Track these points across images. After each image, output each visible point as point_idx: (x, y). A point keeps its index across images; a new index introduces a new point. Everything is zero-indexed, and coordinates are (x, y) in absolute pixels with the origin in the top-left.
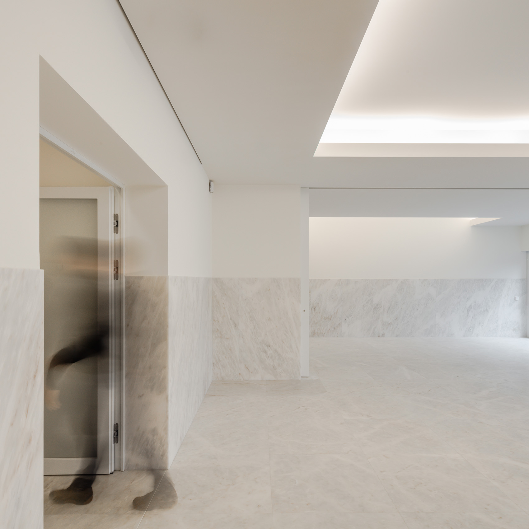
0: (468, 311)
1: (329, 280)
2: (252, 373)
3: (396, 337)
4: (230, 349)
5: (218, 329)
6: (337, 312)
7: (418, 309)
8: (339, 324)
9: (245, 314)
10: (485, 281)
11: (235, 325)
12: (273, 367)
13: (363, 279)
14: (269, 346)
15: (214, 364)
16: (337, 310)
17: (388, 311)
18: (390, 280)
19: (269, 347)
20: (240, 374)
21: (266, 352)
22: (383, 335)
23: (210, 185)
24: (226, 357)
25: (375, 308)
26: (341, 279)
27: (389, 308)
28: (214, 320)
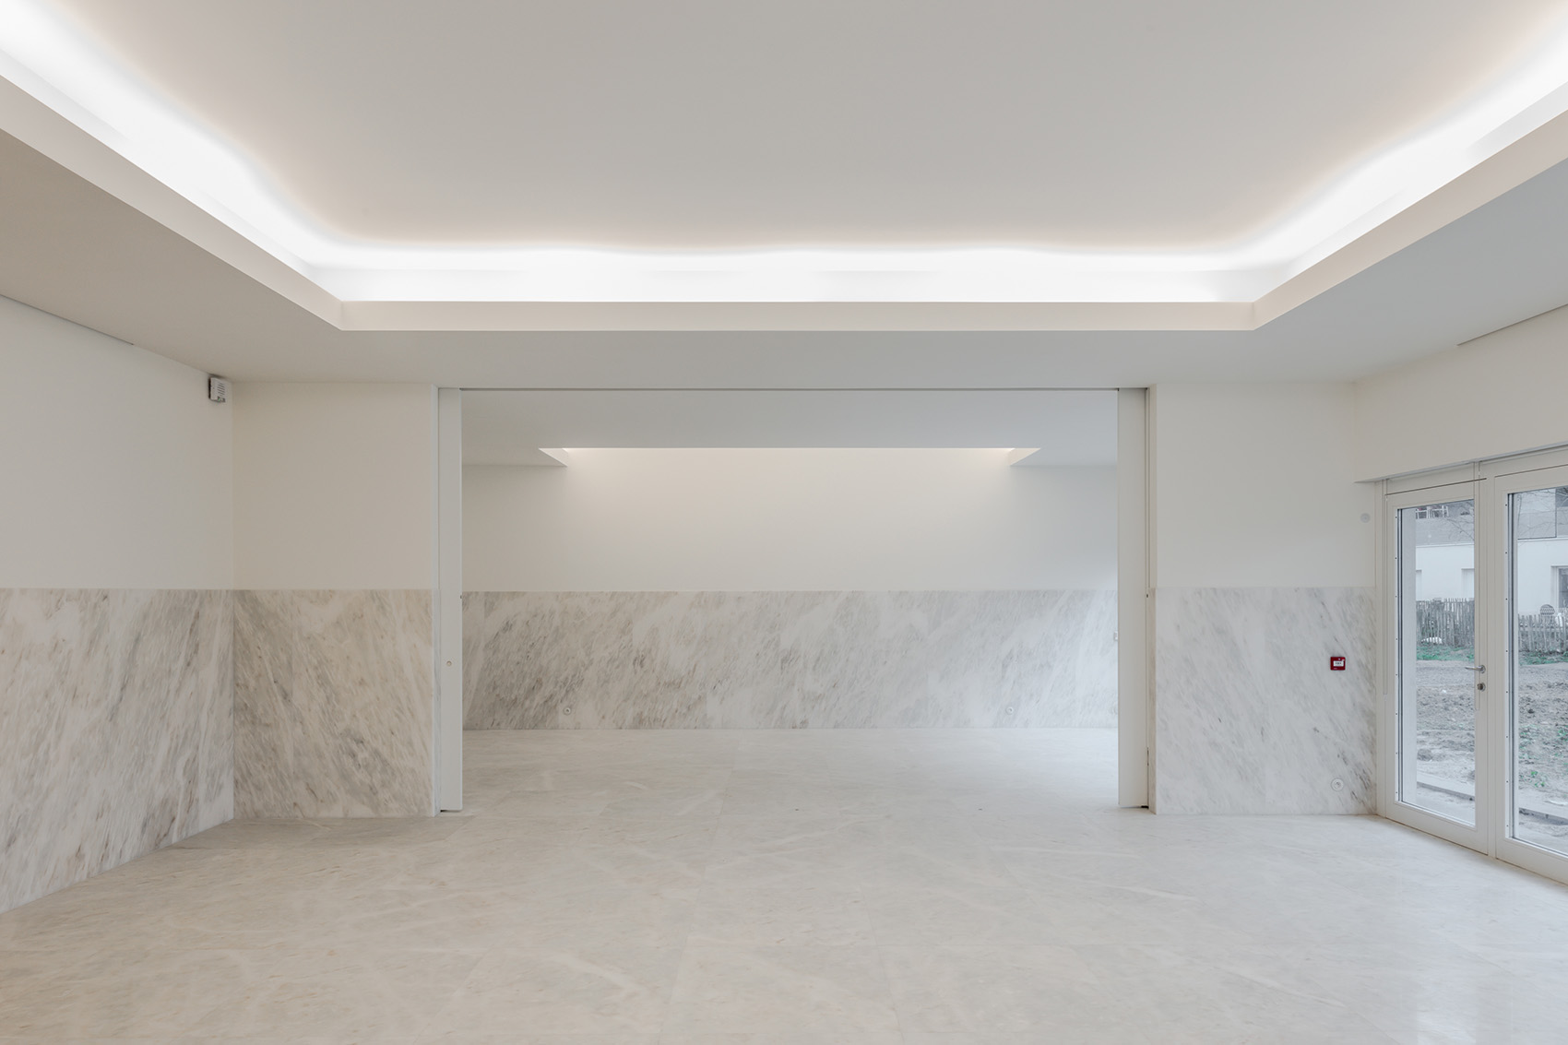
0: (1005, 666)
1: (676, 593)
2: (322, 801)
3: (835, 727)
4: (273, 749)
5: (246, 705)
6: (694, 669)
7: (885, 662)
8: (700, 698)
10: (1044, 596)
12: (371, 789)
13: (754, 592)
14: (362, 742)
15: (236, 782)
16: (695, 666)
17: (815, 666)
18: (820, 593)
19: (361, 745)
20: (295, 804)
21: (354, 755)
22: (804, 723)
23: (210, 386)
24: (264, 767)
25: (784, 661)
26: (702, 593)
27: (818, 659)
28: (238, 685)
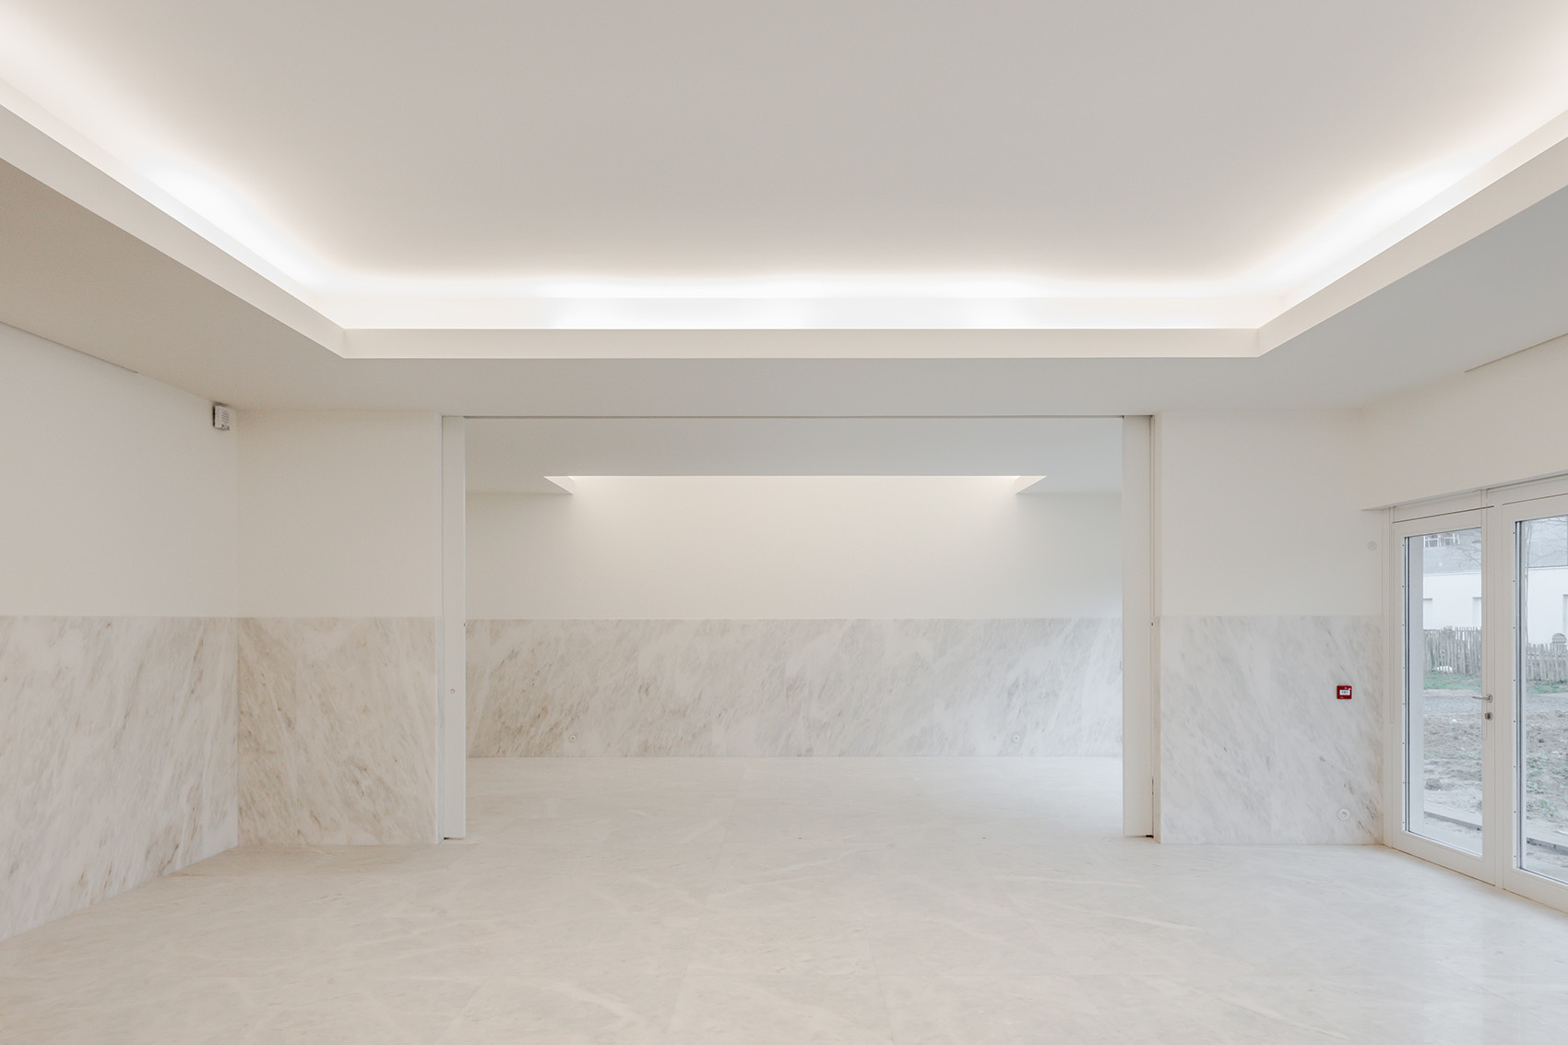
0: (1010, 695)
2: (325, 828)
3: (840, 756)
4: (277, 777)
5: (250, 732)
6: (700, 697)
7: (891, 690)
8: (705, 726)
9: (311, 698)
10: (1050, 624)
11: (289, 723)
12: (374, 816)
14: (365, 770)
15: (240, 809)
16: (701, 693)
17: (820, 694)
18: (825, 621)
19: (364, 772)
20: (299, 832)
21: (357, 783)
22: (809, 752)
23: (214, 414)
24: (267, 795)
25: (789, 689)
27: (824, 687)
28: (242, 712)
